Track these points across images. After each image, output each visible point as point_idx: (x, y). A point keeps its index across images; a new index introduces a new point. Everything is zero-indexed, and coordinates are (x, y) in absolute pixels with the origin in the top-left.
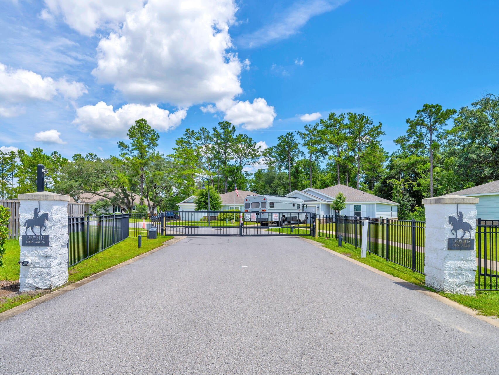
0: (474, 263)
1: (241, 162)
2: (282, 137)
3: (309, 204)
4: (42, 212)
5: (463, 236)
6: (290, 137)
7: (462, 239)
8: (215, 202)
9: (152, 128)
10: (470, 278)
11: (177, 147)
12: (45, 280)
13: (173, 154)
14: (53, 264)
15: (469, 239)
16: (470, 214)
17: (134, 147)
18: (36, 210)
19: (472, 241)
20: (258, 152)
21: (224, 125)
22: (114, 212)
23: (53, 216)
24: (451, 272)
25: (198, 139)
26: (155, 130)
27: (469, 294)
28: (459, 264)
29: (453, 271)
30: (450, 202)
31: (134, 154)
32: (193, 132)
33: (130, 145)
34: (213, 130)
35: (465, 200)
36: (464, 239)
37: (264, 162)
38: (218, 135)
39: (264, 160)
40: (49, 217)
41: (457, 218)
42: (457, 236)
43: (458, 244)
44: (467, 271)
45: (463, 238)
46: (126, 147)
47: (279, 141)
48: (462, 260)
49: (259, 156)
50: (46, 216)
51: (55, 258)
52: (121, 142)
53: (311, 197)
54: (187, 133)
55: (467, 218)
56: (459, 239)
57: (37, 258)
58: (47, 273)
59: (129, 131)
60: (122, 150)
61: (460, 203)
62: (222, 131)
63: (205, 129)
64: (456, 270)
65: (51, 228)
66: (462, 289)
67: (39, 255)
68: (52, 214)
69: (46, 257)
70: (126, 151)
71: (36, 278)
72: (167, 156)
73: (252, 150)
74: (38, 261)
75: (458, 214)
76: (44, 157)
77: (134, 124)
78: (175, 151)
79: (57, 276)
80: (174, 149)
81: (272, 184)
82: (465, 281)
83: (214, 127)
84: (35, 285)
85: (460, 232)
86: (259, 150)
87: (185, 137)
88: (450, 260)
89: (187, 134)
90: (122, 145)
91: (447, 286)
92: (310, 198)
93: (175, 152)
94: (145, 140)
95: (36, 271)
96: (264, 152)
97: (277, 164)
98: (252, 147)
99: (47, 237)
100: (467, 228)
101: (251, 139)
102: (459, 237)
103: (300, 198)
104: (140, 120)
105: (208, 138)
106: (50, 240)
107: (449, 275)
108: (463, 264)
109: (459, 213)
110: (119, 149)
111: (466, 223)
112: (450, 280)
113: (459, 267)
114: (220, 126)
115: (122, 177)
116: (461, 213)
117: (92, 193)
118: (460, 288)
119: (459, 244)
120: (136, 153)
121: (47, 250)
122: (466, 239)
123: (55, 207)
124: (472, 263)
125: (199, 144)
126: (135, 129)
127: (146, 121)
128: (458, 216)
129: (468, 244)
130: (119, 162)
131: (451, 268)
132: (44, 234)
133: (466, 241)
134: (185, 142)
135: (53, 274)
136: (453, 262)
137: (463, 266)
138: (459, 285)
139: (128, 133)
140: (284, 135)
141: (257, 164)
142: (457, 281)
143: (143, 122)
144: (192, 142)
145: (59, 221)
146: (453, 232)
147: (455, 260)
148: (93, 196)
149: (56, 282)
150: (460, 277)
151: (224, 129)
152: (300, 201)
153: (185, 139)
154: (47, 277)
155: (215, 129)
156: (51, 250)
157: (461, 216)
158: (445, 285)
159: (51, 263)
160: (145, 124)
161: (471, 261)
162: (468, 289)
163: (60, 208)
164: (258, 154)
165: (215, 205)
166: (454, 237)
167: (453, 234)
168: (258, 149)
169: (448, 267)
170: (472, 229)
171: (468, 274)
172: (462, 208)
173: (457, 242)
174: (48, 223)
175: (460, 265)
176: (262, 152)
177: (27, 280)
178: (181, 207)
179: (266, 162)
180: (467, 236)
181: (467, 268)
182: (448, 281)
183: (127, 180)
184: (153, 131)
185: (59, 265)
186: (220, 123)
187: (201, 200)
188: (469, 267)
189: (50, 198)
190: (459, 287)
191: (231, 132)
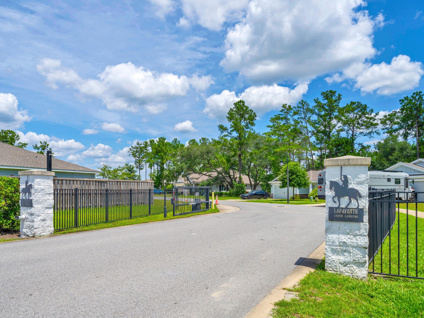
0: (364, 239)
1: (353, 133)
2: (406, 98)
3: (415, 179)
4: (30, 183)
5: (348, 205)
6: (417, 97)
7: (346, 208)
8: (300, 178)
9: (250, 108)
10: (359, 256)
11: (271, 124)
12: (32, 230)
13: (269, 132)
14: (35, 220)
15: (355, 209)
16: (359, 178)
17: (232, 129)
18: (26, 181)
19: (361, 211)
20: (375, 120)
21: (327, 95)
22: (220, 191)
23: (35, 186)
24: (334, 247)
25: (295, 113)
26: (252, 110)
27: (357, 276)
28: (344, 238)
29: (337, 246)
30: (330, 164)
31: (233, 135)
32: (289, 106)
33: (229, 127)
34: (314, 102)
35: (351, 161)
36: (350, 209)
37: (383, 131)
38: (320, 106)
39: (383, 129)
40: (33, 186)
41: (341, 183)
42: (340, 205)
43: (341, 214)
44: (355, 247)
45: (349, 207)
46: (226, 129)
47: (401, 104)
48: (348, 234)
49: (377, 124)
50: (31, 186)
51: (38, 216)
52: (221, 125)
53: (420, 170)
54: (283, 108)
55: (355, 182)
56: (342, 208)
57: (27, 215)
58: (32, 226)
59: (228, 113)
60: (222, 132)
61: (344, 165)
62: (326, 101)
63: (306, 102)
64: (340, 246)
65: (34, 194)
66: (348, 269)
67: (28, 213)
68: (35, 185)
69: (32, 214)
70: (226, 133)
71: (27, 229)
72: (263, 134)
73: (367, 118)
74: (28, 217)
75: (341, 179)
76: (166, 144)
77: (233, 106)
78: (270, 128)
79: (41, 229)
80: (268, 127)
81: (390, 157)
82: (352, 259)
83: (316, 99)
84: (27, 233)
85: (344, 201)
86: (376, 118)
87: (282, 113)
88: (333, 233)
89: (283, 110)
90: (222, 128)
91: (329, 264)
92: (419, 172)
93: (271, 130)
94: (243, 121)
95: (27, 224)
96: (383, 119)
97: (402, 132)
98: (367, 116)
99: (32, 200)
100: (355, 194)
101: (366, 105)
102: (343, 206)
103: (402, 172)
104: (238, 102)
105: (308, 110)
106: (33, 203)
107: (331, 251)
108: (349, 238)
109: (343, 177)
110: (220, 131)
111: (353, 190)
112: (333, 257)
113: (344, 243)
114: (322, 96)
115: (220, 157)
116: (345, 177)
117: (199, 173)
118: (346, 268)
119: (343, 214)
120: (235, 134)
121: (32, 210)
122: (353, 209)
123: (37, 180)
124: (362, 238)
125: (298, 118)
126: (233, 111)
127: (243, 102)
128: (342, 180)
129: (355, 214)
130: (219, 144)
131: (333, 242)
132: (31, 198)
133: (353, 211)
134: (282, 119)
135: (35, 226)
136: (336, 235)
137: (349, 242)
138: (345, 264)
139: (228, 115)
140: (410, 96)
141: (375, 134)
142: (342, 258)
143: (241, 104)
144: (289, 117)
145: (43, 189)
146: (336, 199)
147: (339, 234)
148: (200, 176)
149: (39, 233)
150: (346, 254)
151: (327, 99)
152: (402, 175)
153: (282, 115)
154: (32, 228)
155: (316, 101)
156: (34, 210)
157: (346, 181)
158: (327, 263)
159: (34, 219)
160: (243, 105)
161: (360, 235)
162: (357, 270)
163: (44, 180)
164: (375, 122)
165: (299, 182)
166: (336, 205)
167: (335, 202)
168: (375, 116)
169: (330, 242)
170: (360, 196)
171: (356, 251)
172: (347, 171)
173: (339, 211)
174: (32, 191)
175: (345, 240)
176: (380, 119)
177: (24, 229)
178: (273, 185)
179: (386, 131)
180: (354, 204)
181: (356, 245)
182: (330, 258)
183: (224, 161)
184: (251, 110)
185: (43, 221)
186: (323, 94)
187: (285, 177)
188: (357, 243)
189: (33, 174)
190: (345, 266)
191: (335, 101)
